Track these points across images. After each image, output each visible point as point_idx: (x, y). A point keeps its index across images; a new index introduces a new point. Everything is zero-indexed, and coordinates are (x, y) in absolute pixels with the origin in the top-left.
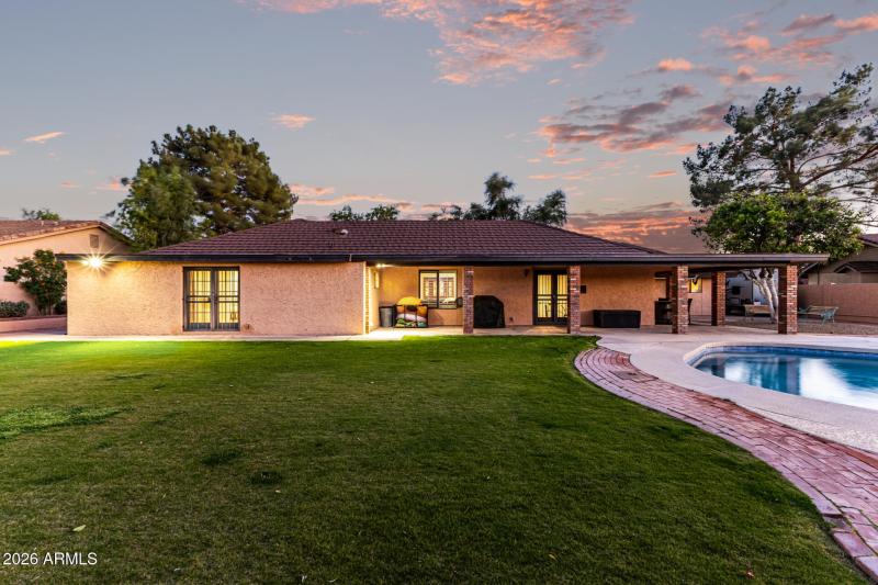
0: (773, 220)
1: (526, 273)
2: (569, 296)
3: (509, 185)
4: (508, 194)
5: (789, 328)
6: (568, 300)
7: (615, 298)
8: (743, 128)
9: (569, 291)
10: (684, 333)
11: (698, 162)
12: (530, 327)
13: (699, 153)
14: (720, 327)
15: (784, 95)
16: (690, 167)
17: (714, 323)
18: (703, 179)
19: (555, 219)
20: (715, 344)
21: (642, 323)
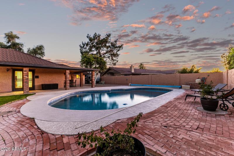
0: (91, 61)
1: (8, 70)
2: (23, 79)
3: (18, 38)
4: (17, 41)
5: (93, 86)
6: (23, 81)
7: (50, 80)
8: (91, 40)
9: (23, 77)
10: (68, 89)
11: (82, 46)
12: (10, 92)
13: (82, 44)
14: (82, 87)
15: (98, 35)
16: (81, 47)
17: (81, 86)
18: (84, 50)
19: (40, 54)
20: (72, 92)
21: (59, 87)
